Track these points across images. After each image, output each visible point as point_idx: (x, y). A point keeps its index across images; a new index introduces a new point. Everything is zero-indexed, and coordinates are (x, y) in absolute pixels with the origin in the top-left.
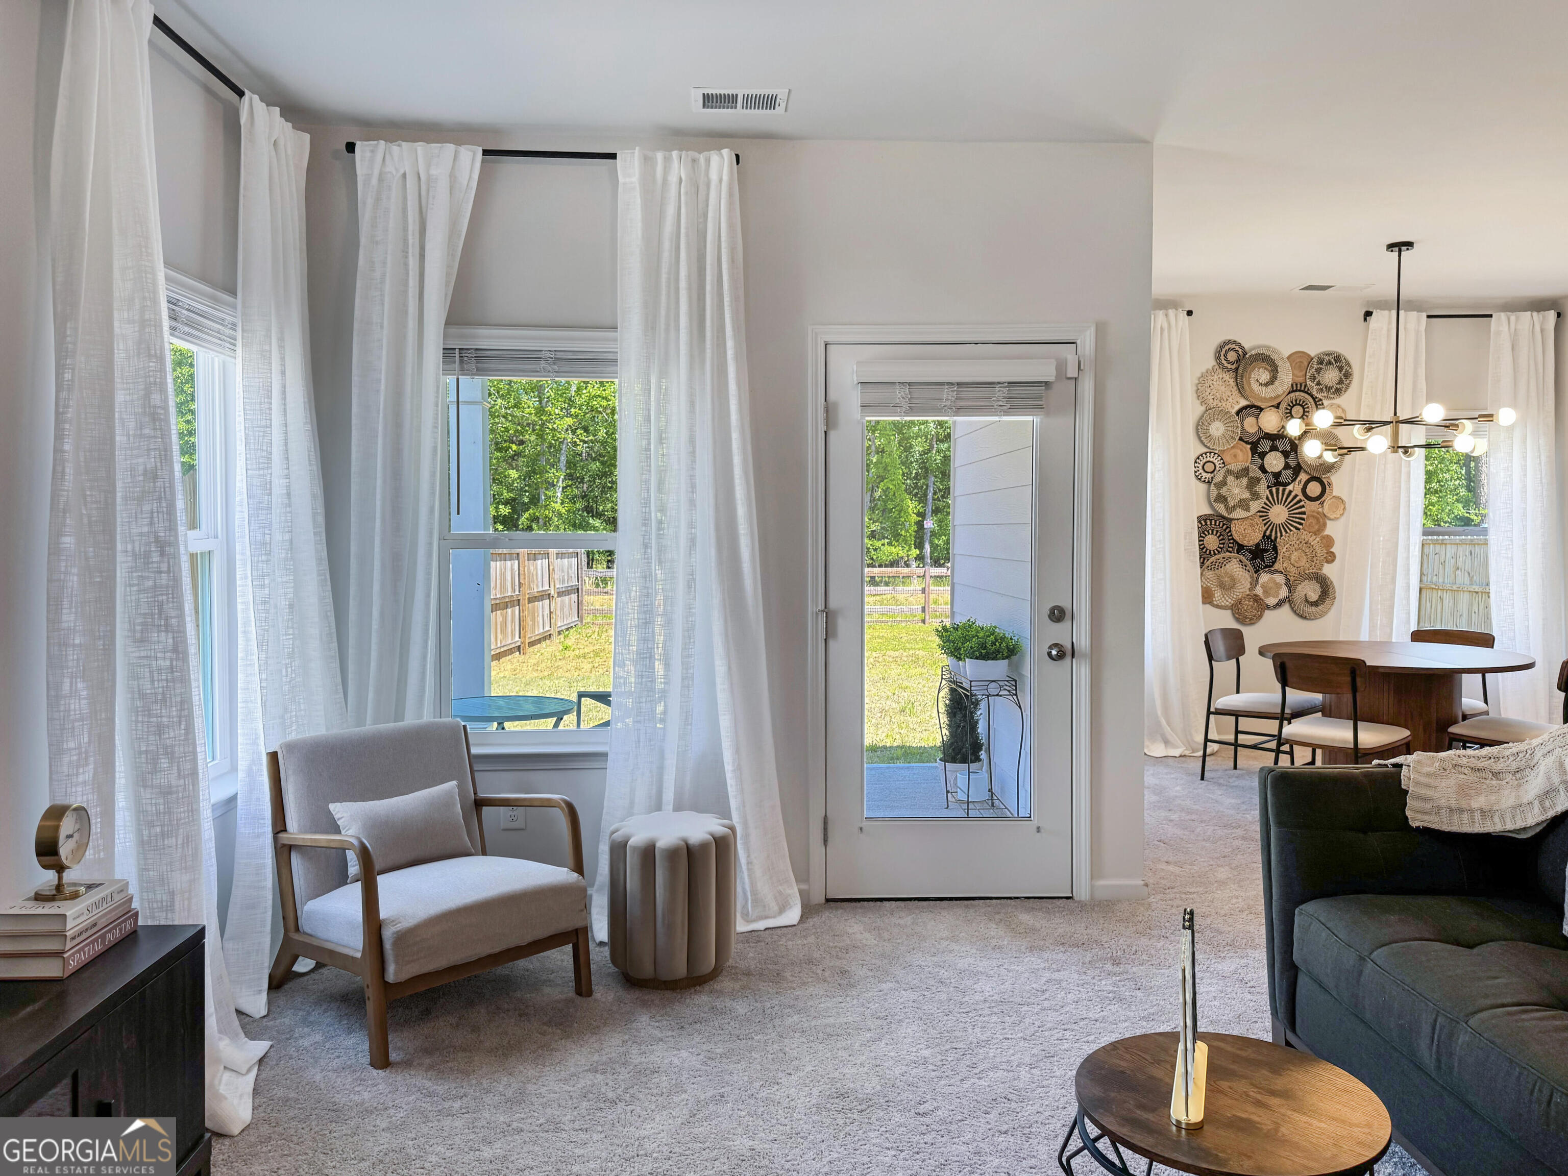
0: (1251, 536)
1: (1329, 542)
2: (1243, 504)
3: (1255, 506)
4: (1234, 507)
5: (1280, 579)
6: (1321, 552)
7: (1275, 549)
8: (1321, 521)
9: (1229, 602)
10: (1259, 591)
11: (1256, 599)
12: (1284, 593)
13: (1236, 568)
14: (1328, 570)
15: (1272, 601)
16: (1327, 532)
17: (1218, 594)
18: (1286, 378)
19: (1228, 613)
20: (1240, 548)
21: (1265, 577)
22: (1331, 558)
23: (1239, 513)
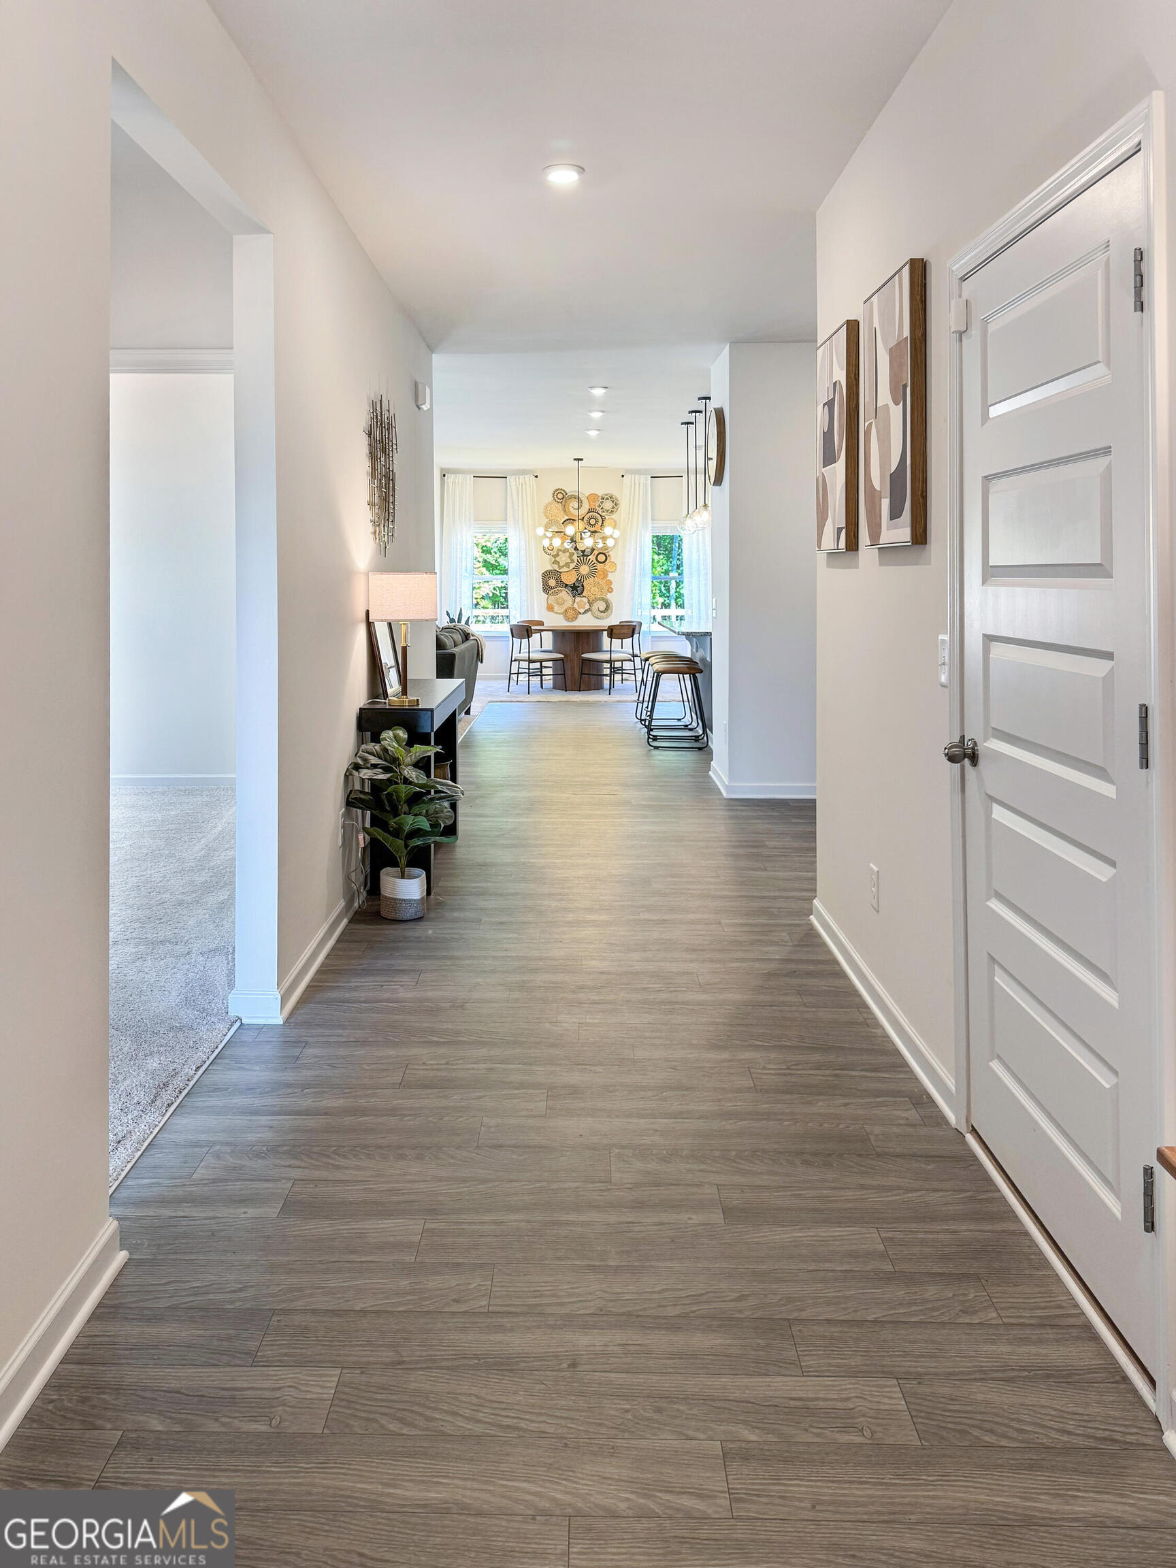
0: (570, 579)
1: (610, 582)
2: (567, 565)
3: (572, 566)
4: (563, 567)
5: (585, 600)
6: (606, 588)
7: (583, 586)
8: (605, 574)
9: (562, 611)
10: (576, 605)
11: (574, 609)
12: (587, 606)
13: (565, 595)
14: (609, 596)
15: (582, 611)
16: (609, 578)
17: (556, 608)
18: (586, 507)
19: (561, 616)
20: (567, 585)
21: (578, 599)
22: (610, 590)
23: (565, 569)
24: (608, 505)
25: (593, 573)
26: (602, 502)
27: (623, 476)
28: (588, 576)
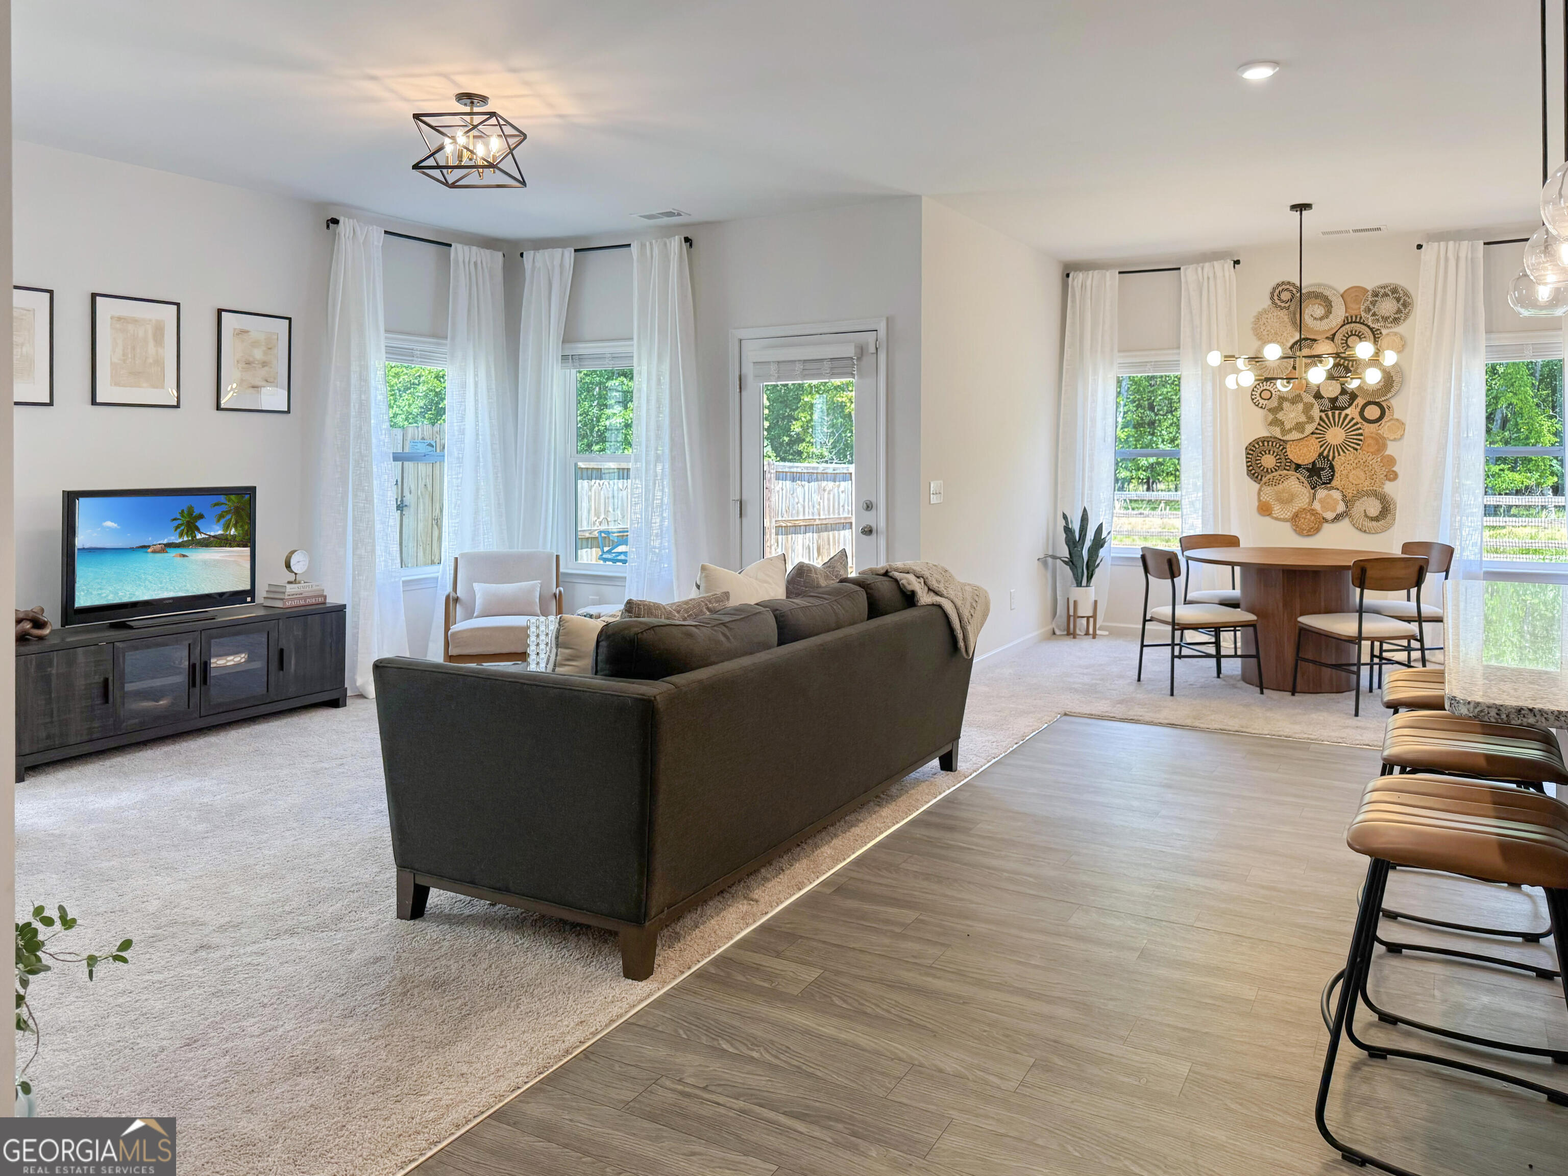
0: (1306, 454)
1: (1391, 461)
2: (1299, 427)
3: (1310, 428)
4: (1290, 430)
5: (1336, 495)
6: (1381, 473)
7: (1332, 467)
8: (1381, 444)
9: (1289, 515)
10: (1317, 506)
11: (1313, 512)
12: (1341, 508)
13: (1295, 484)
14: (1389, 488)
15: (1330, 515)
16: (1388, 453)
17: (1277, 509)
18: (1339, 313)
19: (1287, 526)
20: (1298, 467)
21: (1322, 493)
22: (1392, 476)
24: (1387, 307)
25: (1355, 442)
26: (1374, 303)
27: (1420, 247)
28: (1342, 448)
